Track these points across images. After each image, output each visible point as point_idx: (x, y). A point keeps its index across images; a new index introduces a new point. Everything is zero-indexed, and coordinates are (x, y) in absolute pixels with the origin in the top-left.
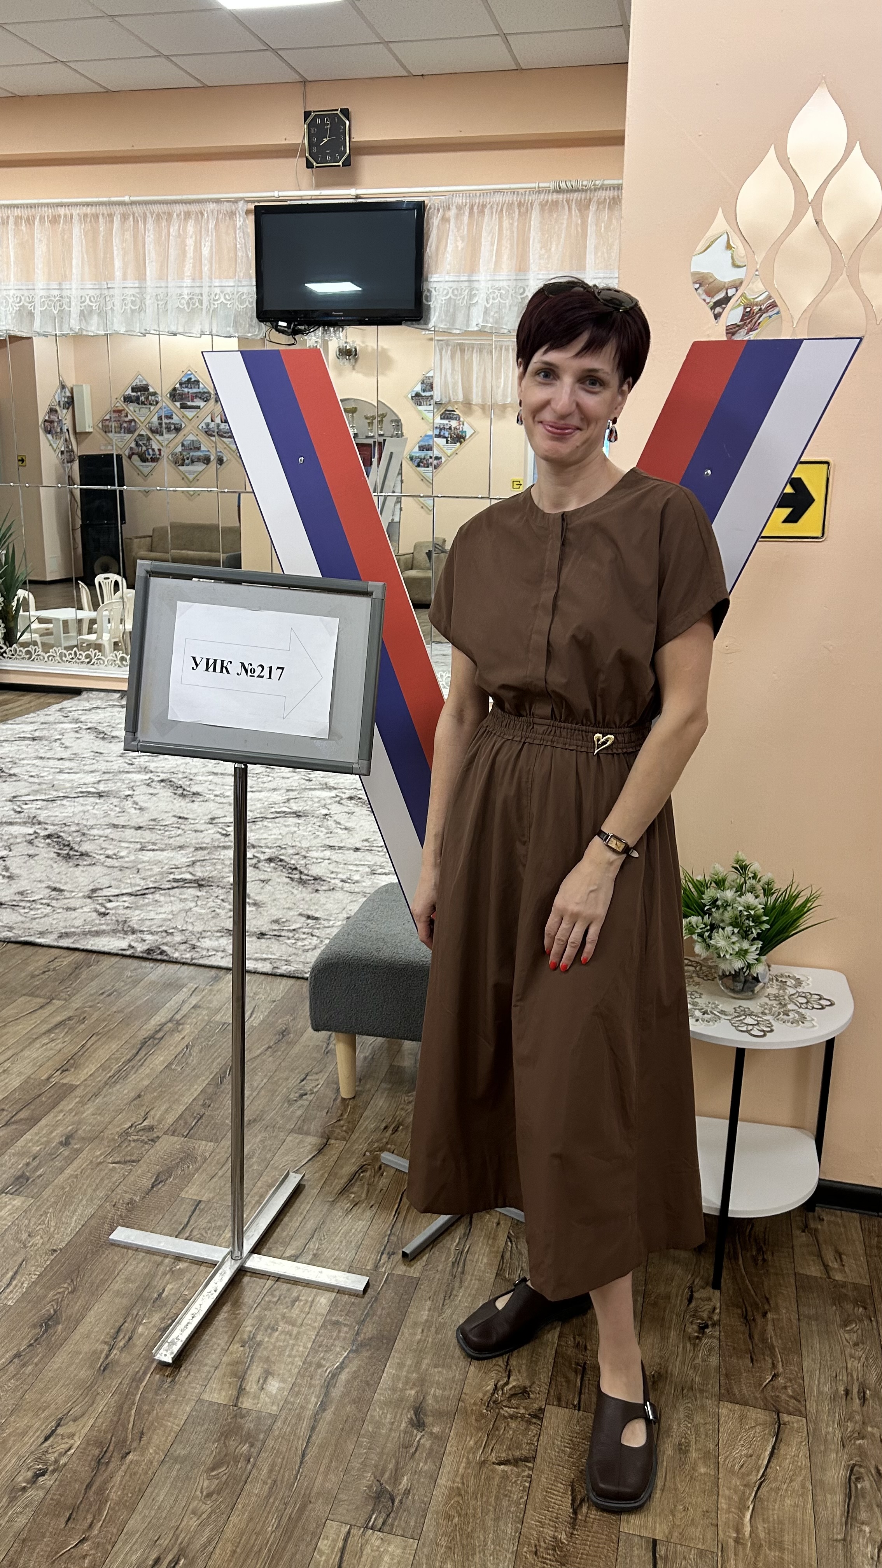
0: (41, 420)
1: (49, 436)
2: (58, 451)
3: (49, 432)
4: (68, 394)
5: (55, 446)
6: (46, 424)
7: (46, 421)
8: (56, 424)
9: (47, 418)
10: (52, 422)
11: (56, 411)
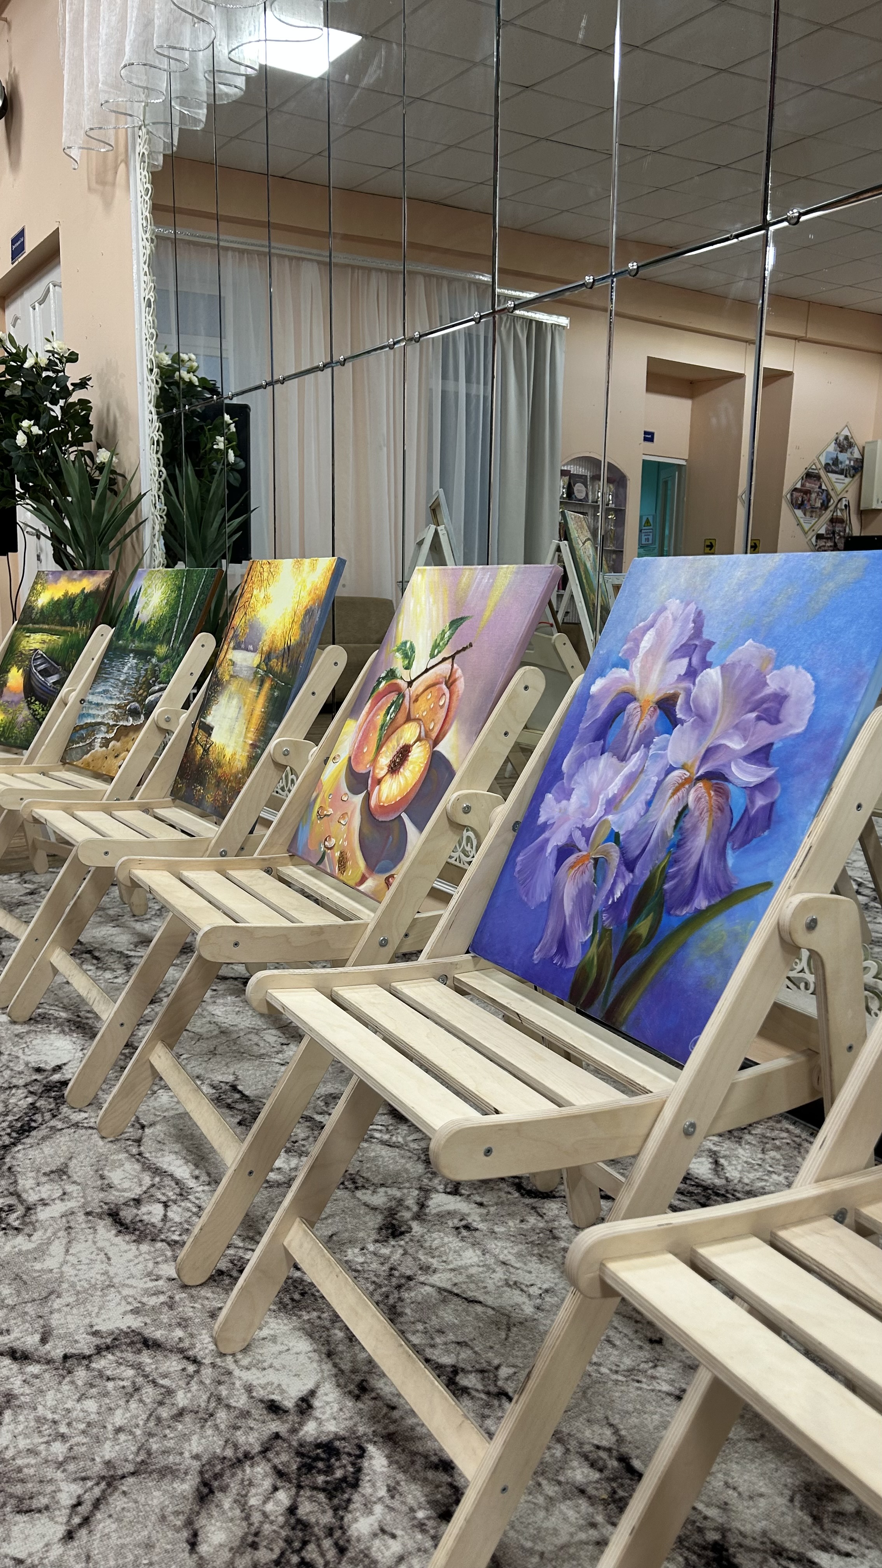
0: (787, 487)
1: (799, 513)
2: (811, 534)
3: (800, 506)
4: (857, 455)
5: (806, 527)
6: (795, 494)
7: (795, 490)
8: (814, 496)
9: (799, 486)
10: (807, 492)
11: (818, 477)
